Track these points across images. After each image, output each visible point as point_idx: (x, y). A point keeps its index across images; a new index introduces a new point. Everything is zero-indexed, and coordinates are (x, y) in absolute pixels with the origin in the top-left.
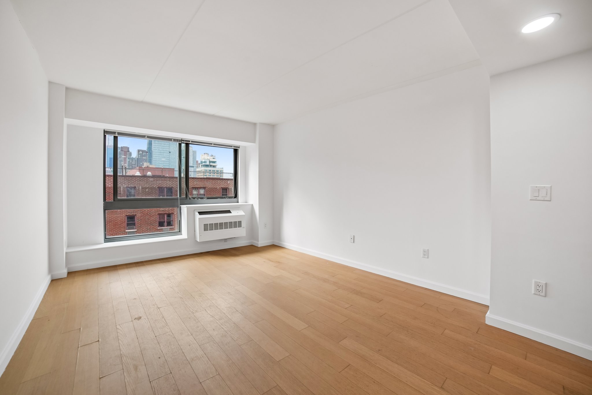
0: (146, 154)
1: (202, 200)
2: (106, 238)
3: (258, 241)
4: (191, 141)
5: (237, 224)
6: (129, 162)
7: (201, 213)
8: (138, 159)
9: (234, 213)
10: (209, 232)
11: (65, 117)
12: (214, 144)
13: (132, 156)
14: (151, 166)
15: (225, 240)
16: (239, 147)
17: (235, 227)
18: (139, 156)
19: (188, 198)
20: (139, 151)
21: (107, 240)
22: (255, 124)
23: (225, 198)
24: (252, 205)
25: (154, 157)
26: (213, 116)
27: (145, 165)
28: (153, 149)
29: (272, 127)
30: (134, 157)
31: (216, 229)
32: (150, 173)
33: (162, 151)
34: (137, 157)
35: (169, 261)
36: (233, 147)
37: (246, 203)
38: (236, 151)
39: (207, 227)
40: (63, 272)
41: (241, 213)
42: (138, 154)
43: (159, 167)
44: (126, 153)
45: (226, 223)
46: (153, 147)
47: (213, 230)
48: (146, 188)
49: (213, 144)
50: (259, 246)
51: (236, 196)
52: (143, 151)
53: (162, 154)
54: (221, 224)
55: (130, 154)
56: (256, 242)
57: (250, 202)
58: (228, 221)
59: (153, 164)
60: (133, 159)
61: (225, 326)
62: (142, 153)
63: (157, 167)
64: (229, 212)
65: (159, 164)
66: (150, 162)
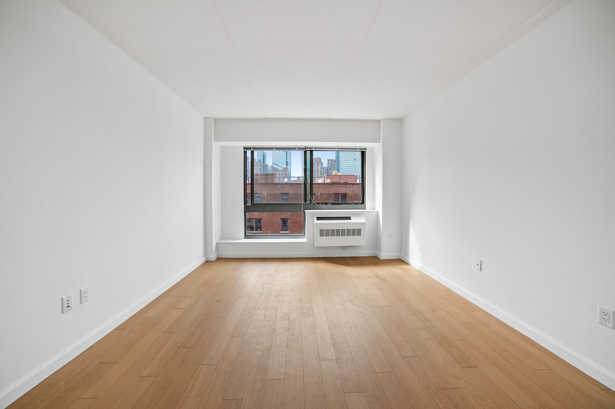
0: (335, 163)
1: (326, 205)
2: (246, 235)
3: (381, 253)
4: (314, 148)
5: (357, 232)
6: (321, 171)
7: (318, 219)
8: (328, 168)
9: (353, 220)
10: (325, 238)
11: (215, 141)
12: (338, 149)
13: (323, 166)
14: (338, 174)
15: (344, 248)
16: (365, 149)
17: (354, 234)
18: (329, 165)
19: (312, 204)
20: (328, 160)
21: (246, 237)
22: (379, 121)
23: (351, 204)
24: (378, 212)
25: (341, 165)
26: (330, 120)
27: (334, 173)
28: (340, 157)
29: (400, 121)
30: (325, 166)
31: (333, 235)
32: (329, 180)
33: (349, 159)
34: (327, 166)
35: (286, 261)
36: (358, 149)
37: (374, 209)
38: (363, 154)
39: (322, 233)
40: (213, 257)
41: (362, 220)
42: (328, 163)
43: (346, 175)
44: (319, 163)
45: (343, 230)
46: (340, 156)
47: (329, 236)
48: (324, 194)
49: (336, 148)
50: (381, 258)
51: (363, 202)
52: (332, 160)
53: (348, 161)
54: (338, 231)
55: (322, 164)
56: (378, 253)
57: (377, 210)
58: (346, 228)
59: (341, 172)
60: (324, 168)
61: (265, 328)
62: (331, 163)
63: (344, 174)
64: (349, 218)
65: (346, 172)
66: (338, 170)
